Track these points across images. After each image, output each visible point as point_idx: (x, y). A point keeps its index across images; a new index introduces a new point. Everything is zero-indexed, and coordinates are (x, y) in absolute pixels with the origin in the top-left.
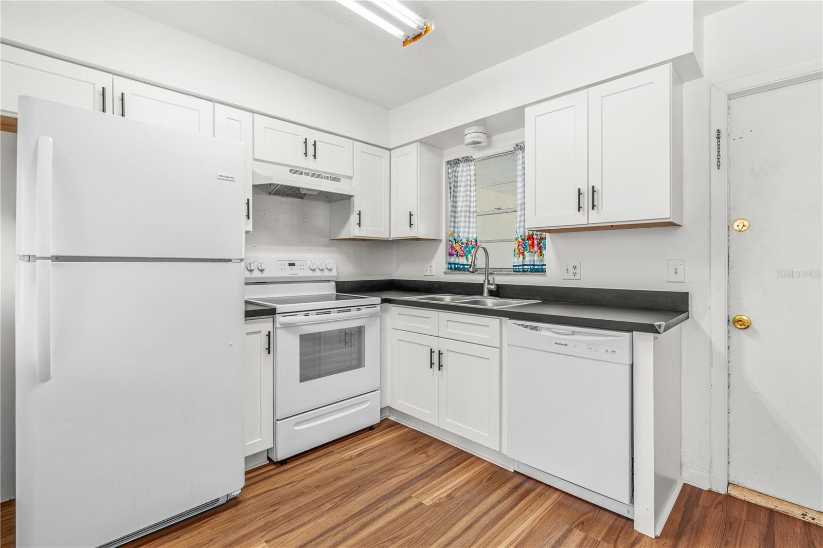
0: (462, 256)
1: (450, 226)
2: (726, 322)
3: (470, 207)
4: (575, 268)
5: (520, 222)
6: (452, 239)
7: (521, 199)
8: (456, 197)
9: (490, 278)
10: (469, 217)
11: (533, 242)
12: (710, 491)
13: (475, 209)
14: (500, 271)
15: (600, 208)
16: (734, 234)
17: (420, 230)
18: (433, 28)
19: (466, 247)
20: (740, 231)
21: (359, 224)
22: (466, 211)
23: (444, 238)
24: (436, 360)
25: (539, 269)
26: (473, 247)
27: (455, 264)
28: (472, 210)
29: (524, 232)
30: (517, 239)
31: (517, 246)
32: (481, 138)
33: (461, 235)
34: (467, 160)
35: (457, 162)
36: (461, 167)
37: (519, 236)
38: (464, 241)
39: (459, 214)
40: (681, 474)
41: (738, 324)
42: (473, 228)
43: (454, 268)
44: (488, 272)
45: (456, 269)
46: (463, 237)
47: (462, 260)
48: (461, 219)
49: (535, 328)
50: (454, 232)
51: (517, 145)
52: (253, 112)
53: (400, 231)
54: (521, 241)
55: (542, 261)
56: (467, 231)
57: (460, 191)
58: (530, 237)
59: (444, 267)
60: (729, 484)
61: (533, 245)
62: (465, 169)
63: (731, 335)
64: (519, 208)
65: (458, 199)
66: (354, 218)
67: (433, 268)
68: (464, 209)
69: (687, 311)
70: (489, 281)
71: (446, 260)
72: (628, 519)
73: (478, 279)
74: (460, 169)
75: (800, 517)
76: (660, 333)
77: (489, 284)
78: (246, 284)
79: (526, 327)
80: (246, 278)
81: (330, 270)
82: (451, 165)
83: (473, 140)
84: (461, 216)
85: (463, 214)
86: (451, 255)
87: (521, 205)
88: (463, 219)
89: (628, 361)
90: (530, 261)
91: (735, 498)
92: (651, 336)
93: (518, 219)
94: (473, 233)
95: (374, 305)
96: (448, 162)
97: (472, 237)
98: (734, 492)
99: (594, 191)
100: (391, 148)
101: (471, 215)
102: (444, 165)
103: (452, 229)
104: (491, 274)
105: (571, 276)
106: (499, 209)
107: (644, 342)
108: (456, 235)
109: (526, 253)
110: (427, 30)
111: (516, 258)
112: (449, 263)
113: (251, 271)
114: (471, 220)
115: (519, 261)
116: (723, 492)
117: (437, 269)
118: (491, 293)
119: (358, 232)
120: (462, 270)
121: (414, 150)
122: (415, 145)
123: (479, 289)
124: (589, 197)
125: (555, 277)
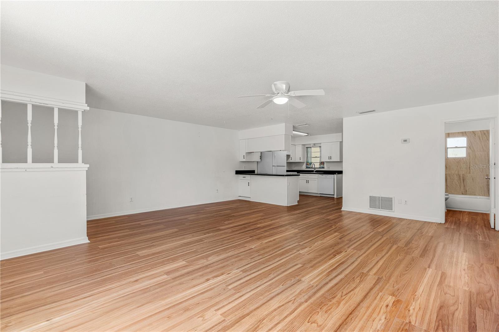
1: (307, 160)
4: (329, 167)
5: (320, 160)
6: (307, 162)
10: (311, 158)
14: (317, 168)
17: (301, 161)
23: (305, 162)
24: (307, 182)
25: (323, 168)
26: (311, 164)
30: (319, 162)
31: (319, 164)
35: (308, 147)
36: (309, 149)
38: (310, 162)
42: (311, 160)
43: (307, 168)
44: (315, 168)
47: (309, 166)
49: (323, 175)
51: (319, 146)
53: (299, 161)
55: (324, 166)
57: (309, 153)
59: (305, 167)
64: (320, 157)
65: (308, 155)
66: (290, 159)
69: (342, 173)
72: (334, 197)
73: (313, 169)
77: (315, 170)
79: (321, 175)
83: (312, 146)
84: (309, 158)
86: (307, 165)
89: (334, 178)
90: (322, 166)
92: (338, 175)
100: (296, 145)
102: (305, 148)
105: (328, 169)
107: (335, 175)
115: (320, 166)
117: (304, 168)
118: (315, 172)
119: (291, 161)
120: (309, 168)
121: (301, 146)
122: (301, 145)
123: (313, 171)
124: (330, 158)
125: (326, 169)
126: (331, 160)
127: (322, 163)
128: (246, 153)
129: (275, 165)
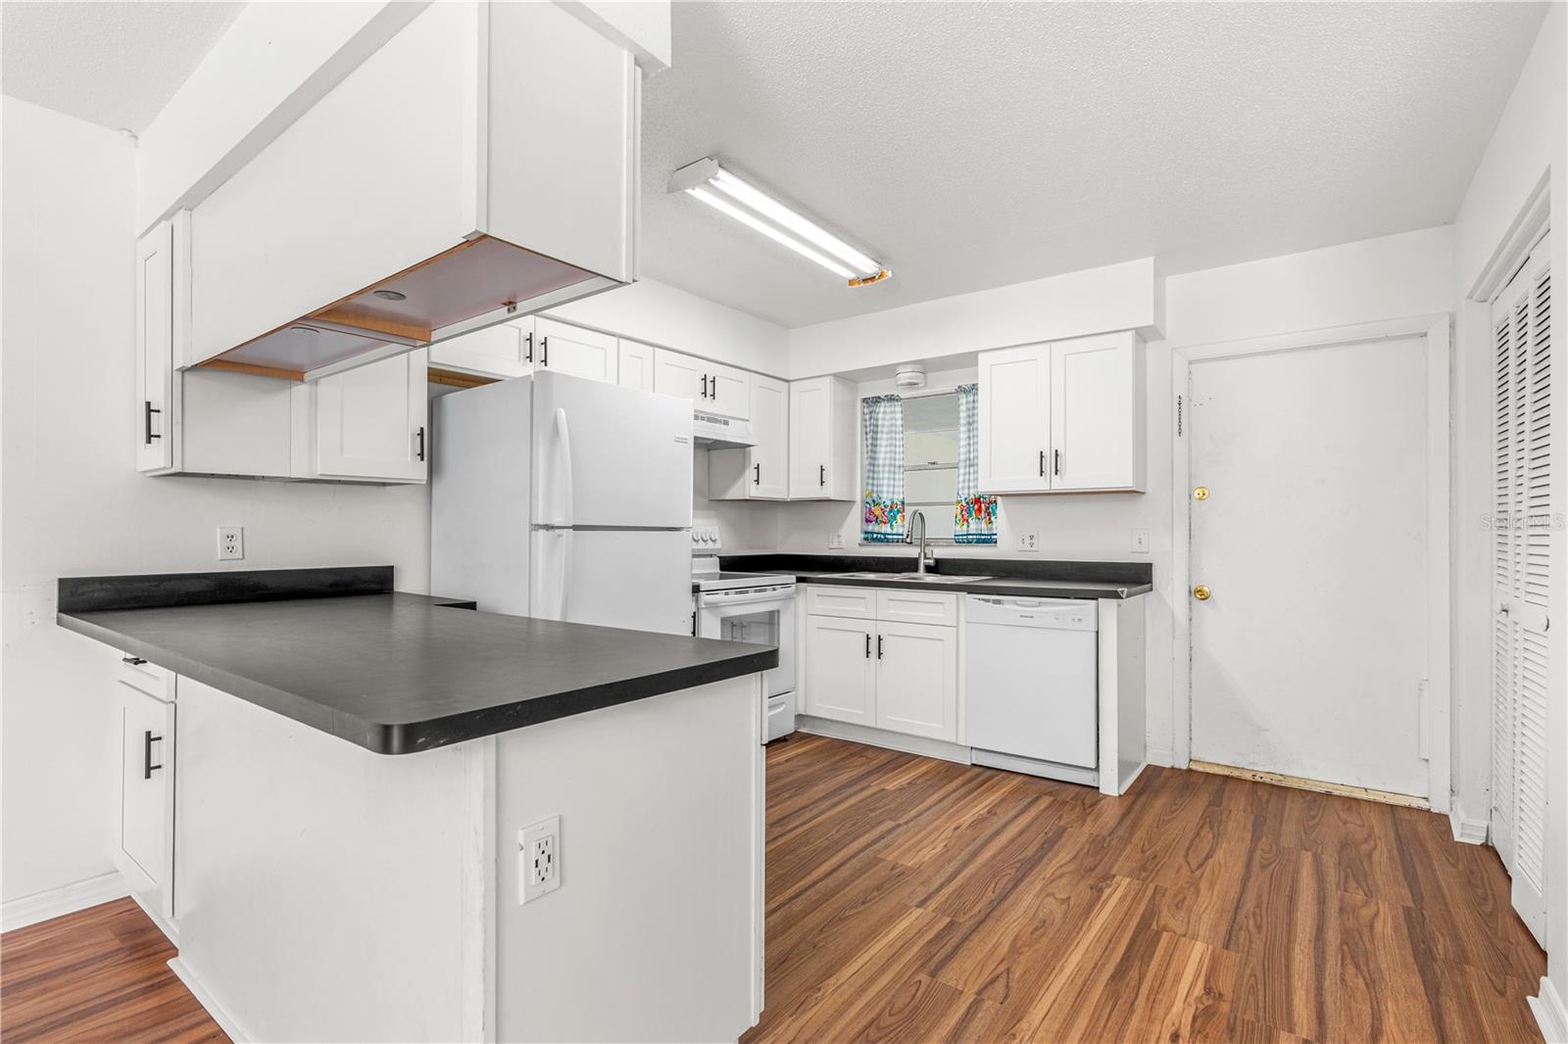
0: (885, 523)
1: (868, 484)
2: (1187, 594)
3: (895, 459)
4: (1031, 537)
5: (964, 481)
6: (869, 500)
7: (965, 453)
8: (876, 446)
9: (928, 550)
10: (894, 473)
11: (980, 507)
12: (1173, 768)
13: (902, 463)
14: (939, 542)
15: (1063, 473)
16: (1195, 503)
17: (830, 492)
18: (890, 274)
19: (891, 511)
20: (1200, 499)
21: (757, 481)
22: (890, 465)
23: (858, 498)
24: (874, 647)
25: (989, 540)
26: (899, 511)
27: (873, 533)
28: (897, 463)
29: (969, 495)
30: (959, 502)
31: (959, 511)
32: (917, 378)
33: (884, 496)
34: (891, 399)
35: (877, 400)
36: (882, 408)
37: (963, 499)
38: (888, 503)
39: (881, 469)
40: (1145, 756)
41: (1199, 594)
42: (899, 486)
43: (870, 538)
44: (924, 543)
45: (874, 540)
46: (886, 498)
47: (885, 529)
48: (884, 475)
49: (998, 602)
50: (873, 491)
51: (959, 387)
52: (651, 345)
53: (815, 492)
54: (964, 504)
55: (992, 529)
56: (890, 490)
57: (881, 439)
58: (977, 501)
59: (858, 537)
60: (1191, 760)
61: (980, 510)
62: (888, 410)
63: (1193, 606)
64: (962, 464)
65: (878, 449)
66: (751, 473)
67: (843, 540)
68: (887, 462)
69: (1151, 582)
70: (925, 554)
71: (862, 528)
72: (1093, 787)
73: (911, 552)
74: (882, 409)
75: (1251, 779)
76: (1122, 598)
77: (926, 558)
78: (694, 556)
79: (988, 601)
80: (693, 550)
81: (714, 541)
82: (867, 403)
83: (909, 381)
84: (883, 472)
85: (887, 469)
86: (868, 521)
87: (965, 461)
88: (886, 475)
89: (1093, 628)
90: (977, 530)
91: (1196, 771)
92: (1114, 602)
93: (961, 478)
94: (899, 493)
95: (785, 585)
96: (865, 400)
97: (897, 498)
98: (1194, 766)
99: (1057, 455)
100: (791, 379)
101: (897, 470)
102: (859, 404)
103: (870, 488)
104: (928, 545)
105: (1028, 548)
106: (934, 463)
107: (1108, 606)
108: (875, 495)
109: (970, 520)
110: (881, 276)
111: (958, 527)
112: (866, 533)
113: (697, 541)
114: (897, 477)
115: (962, 529)
116: (1185, 767)
117: (847, 540)
118: (929, 569)
119: (754, 492)
120: (884, 540)
121: (826, 386)
122: (827, 380)
123: (911, 565)
124: (1051, 462)
125: (1008, 548)
126: (1058, 484)
127: (981, 506)
128: (184, 371)
129: (557, 521)
